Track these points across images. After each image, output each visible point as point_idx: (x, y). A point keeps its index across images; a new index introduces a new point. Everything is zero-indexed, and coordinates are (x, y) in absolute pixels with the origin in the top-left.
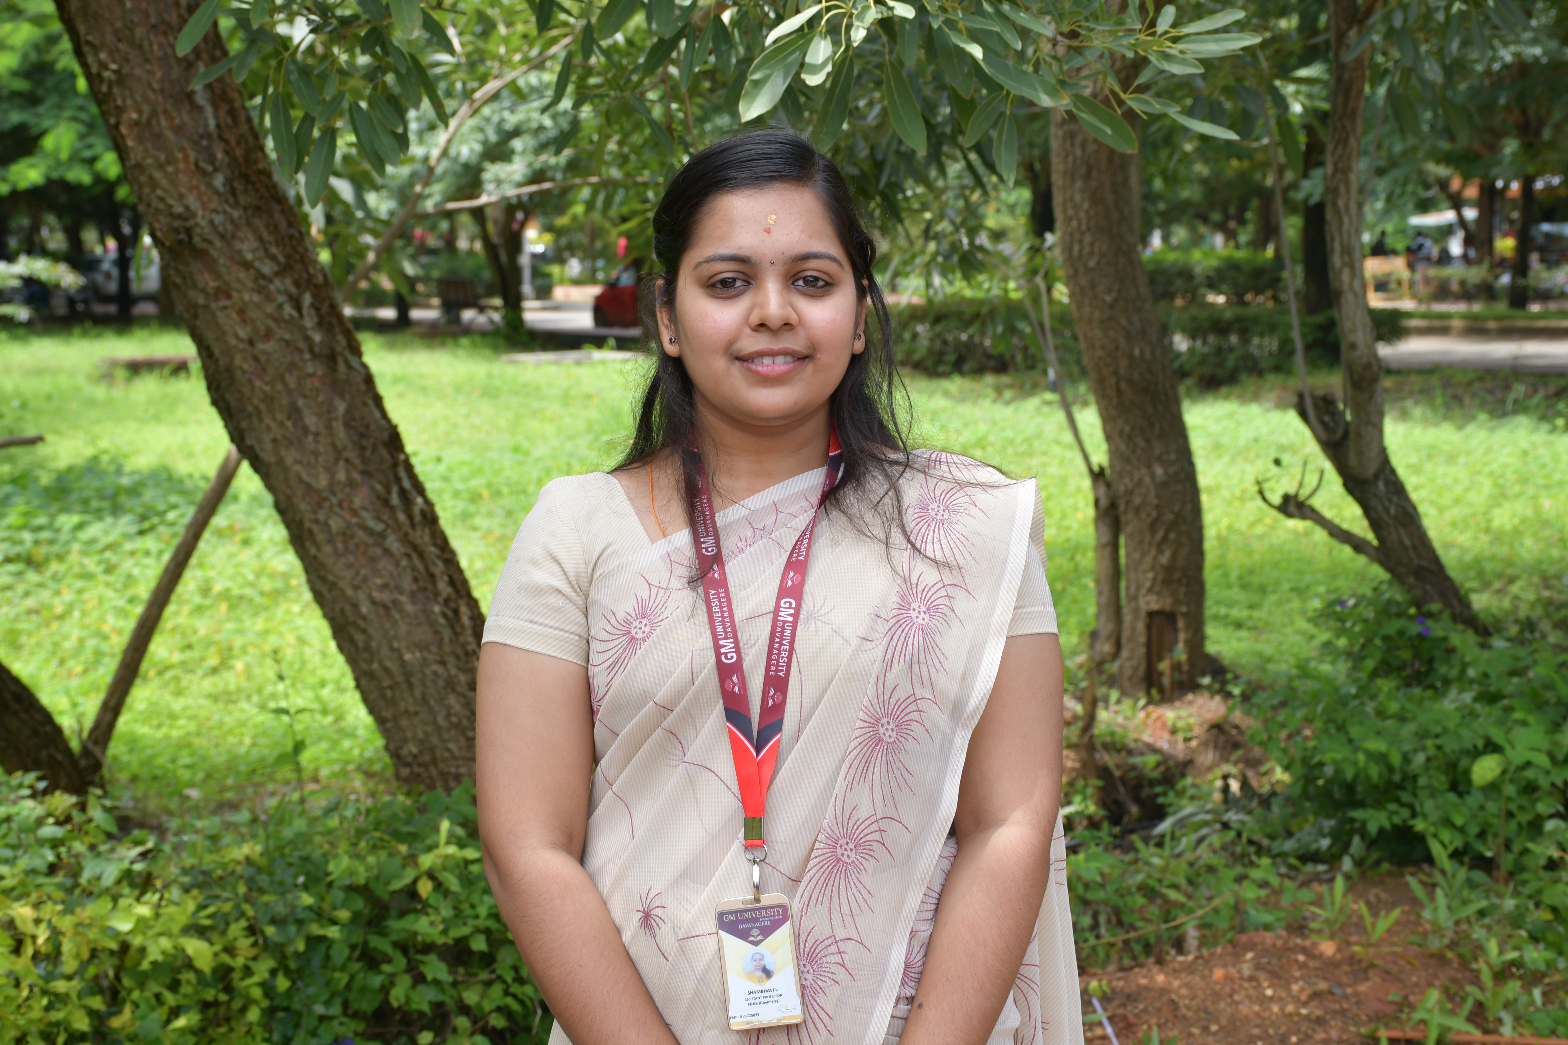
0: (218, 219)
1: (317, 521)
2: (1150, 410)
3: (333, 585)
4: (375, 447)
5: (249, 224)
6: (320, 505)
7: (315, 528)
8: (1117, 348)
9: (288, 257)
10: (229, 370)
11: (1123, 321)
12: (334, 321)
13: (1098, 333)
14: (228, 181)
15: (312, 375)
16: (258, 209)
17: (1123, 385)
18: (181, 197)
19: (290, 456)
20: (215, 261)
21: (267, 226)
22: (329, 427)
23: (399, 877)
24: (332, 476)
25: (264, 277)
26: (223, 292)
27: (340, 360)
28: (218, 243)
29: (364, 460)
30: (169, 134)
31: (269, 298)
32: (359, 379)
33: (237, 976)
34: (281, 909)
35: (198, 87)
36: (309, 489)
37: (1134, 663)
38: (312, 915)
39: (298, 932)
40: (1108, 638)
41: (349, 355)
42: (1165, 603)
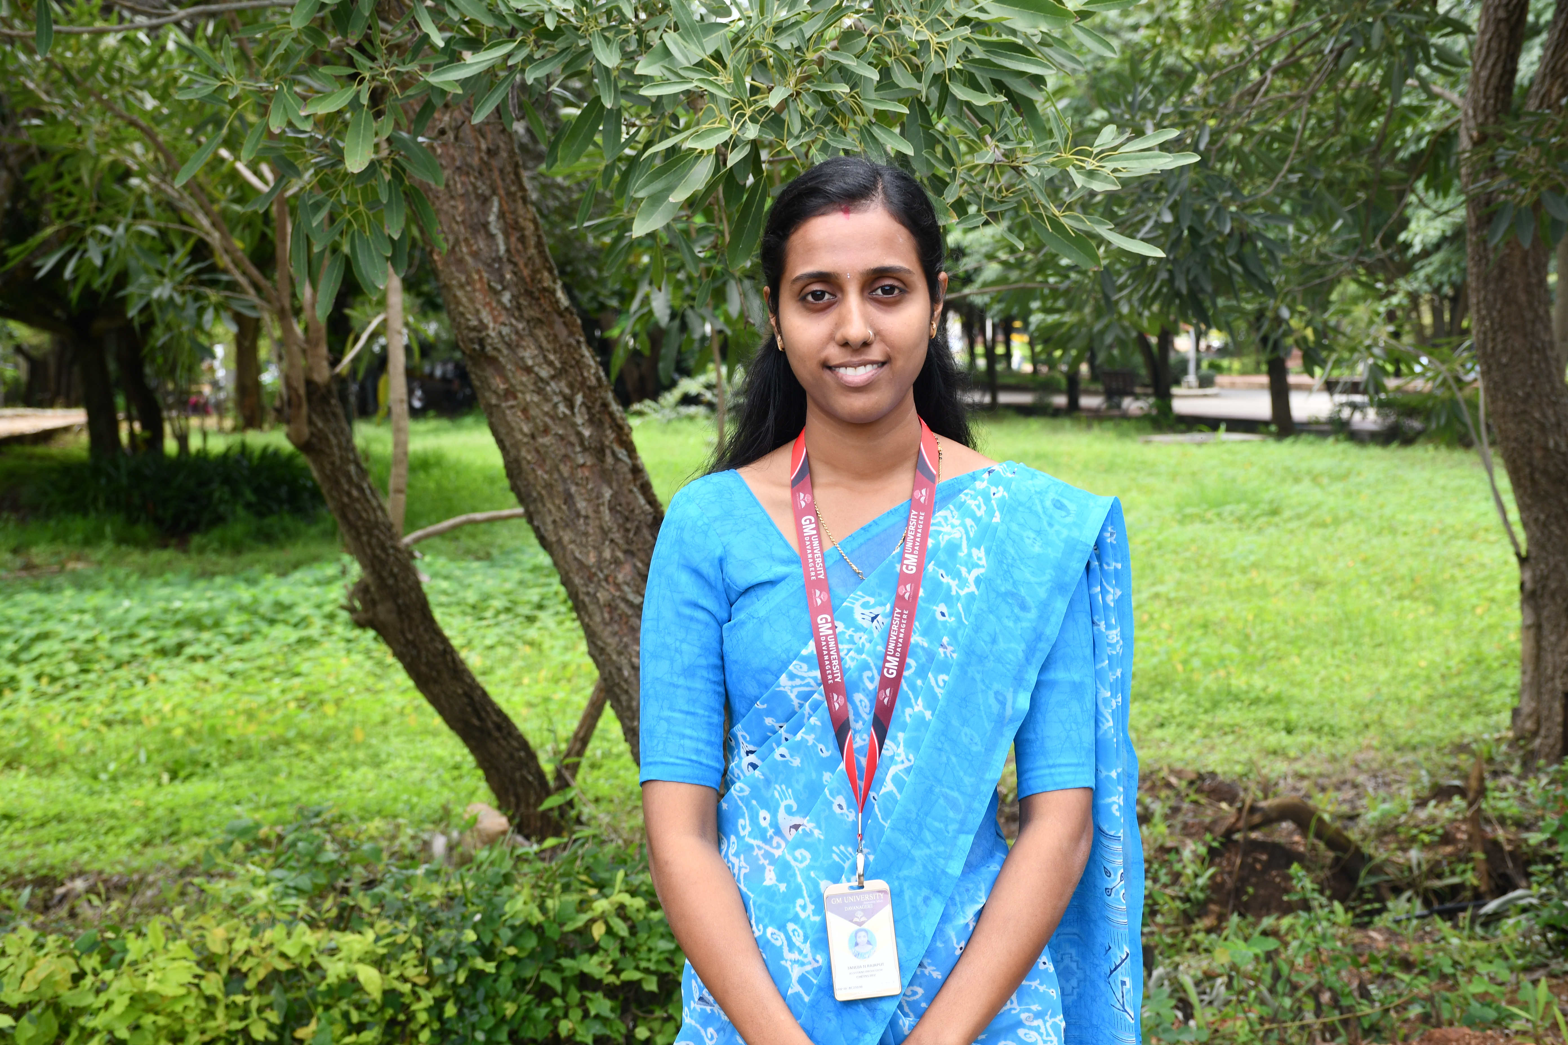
0: (505, 330)
1: (588, 593)
3: (602, 650)
4: (638, 530)
5: (531, 334)
6: (590, 580)
7: (587, 600)
8: (1530, 441)
9: (564, 363)
10: (519, 460)
11: (1537, 415)
12: (606, 418)
13: (1511, 425)
14: (514, 297)
15: (583, 466)
16: (540, 322)
17: (1537, 476)
18: (478, 311)
19: (566, 536)
20: (504, 367)
21: (547, 337)
22: (597, 511)
23: (572, 919)
24: (600, 553)
25: (542, 379)
26: (510, 393)
27: (608, 452)
28: (505, 352)
29: (629, 542)
30: (469, 259)
31: (547, 399)
32: (626, 469)
33: (407, 1000)
34: (448, 944)
35: (492, 218)
36: (582, 565)
37: (1551, 741)
38: (474, 951)
39: (460, 965)
40: (1530, 716)
41: (616, 448)
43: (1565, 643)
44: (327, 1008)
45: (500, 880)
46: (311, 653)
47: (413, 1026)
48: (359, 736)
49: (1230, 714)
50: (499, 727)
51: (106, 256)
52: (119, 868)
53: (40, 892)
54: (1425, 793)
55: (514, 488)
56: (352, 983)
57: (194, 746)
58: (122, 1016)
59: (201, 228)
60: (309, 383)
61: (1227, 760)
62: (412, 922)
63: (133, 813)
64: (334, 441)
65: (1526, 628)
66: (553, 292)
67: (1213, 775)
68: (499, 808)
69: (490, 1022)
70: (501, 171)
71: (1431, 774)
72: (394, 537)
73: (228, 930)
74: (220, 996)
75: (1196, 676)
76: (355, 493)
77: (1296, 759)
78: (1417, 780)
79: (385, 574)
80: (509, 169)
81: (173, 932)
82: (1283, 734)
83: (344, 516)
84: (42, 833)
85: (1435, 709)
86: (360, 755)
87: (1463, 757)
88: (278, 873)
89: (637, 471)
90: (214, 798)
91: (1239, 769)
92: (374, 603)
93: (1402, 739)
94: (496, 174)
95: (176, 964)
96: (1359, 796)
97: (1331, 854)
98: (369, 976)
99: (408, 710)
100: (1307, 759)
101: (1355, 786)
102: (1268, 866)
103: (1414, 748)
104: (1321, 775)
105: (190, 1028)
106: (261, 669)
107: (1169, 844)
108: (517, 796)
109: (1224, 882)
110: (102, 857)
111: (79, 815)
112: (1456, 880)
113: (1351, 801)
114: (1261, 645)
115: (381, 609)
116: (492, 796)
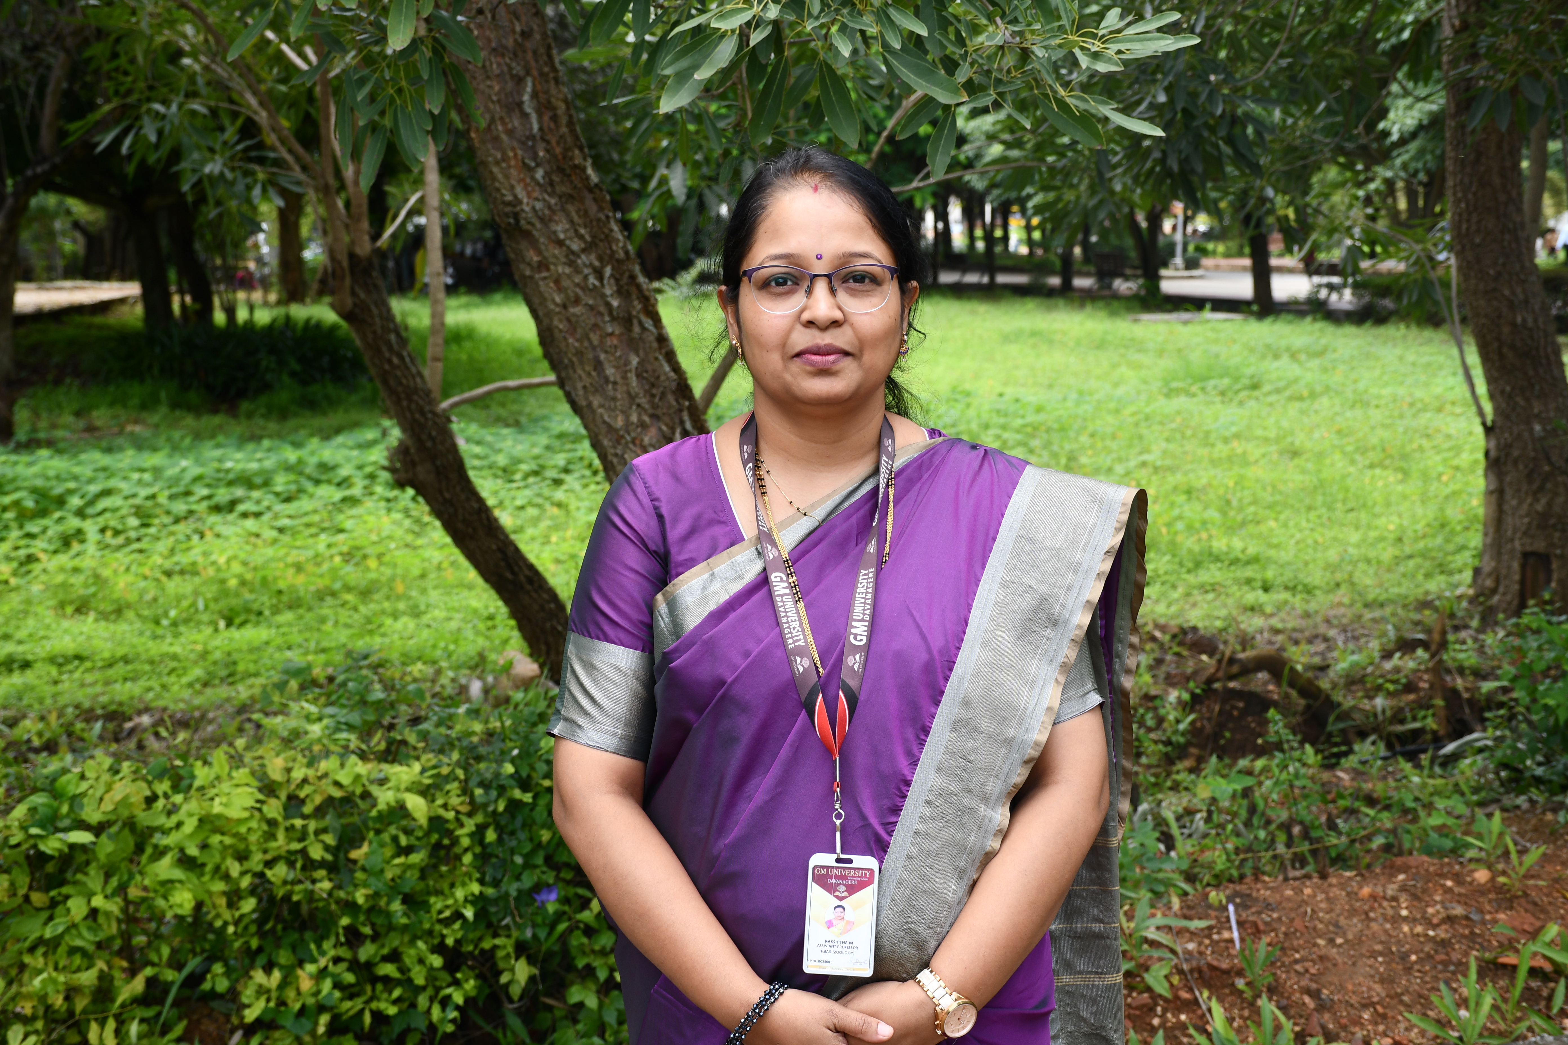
0: (539, 205)
1: (617, 456)
2: (1531, 372)
4: (663, 396)
5: (563, 209)
7: (615, 460)
8: (1500, 317)
9: (593, 237)
10: (553, 330)
11: (1507, 292)
12: (633, 289)
13: (1482, 302)
14: (547, 174)
15: (611, 334)
16: (571, 197)
17: (1505, 350)
18: (512, 187)
19: (596, 401)
20: (537, 240)
21: (577, 212)
22: (625, 378)
24: (627, 417)
25: (573, 252)
26: (543, 265)
27: (635, 322)
28: (539, 225)
29: (654, 406)
30: (504, 137)
31: (578, 271)
32: (652, 338)
33: (451, 826)
34: (488, 776)
35: (526, 98)
36: (610, 428)
37: (1508, 598)
38: (512, 782)
39: (499, 796)
40: (1489, 575)
41: (643, 318)
42: (1540, 545)
43: (1525, 507)
44: (378, 832)
45: (535, 718)
46: (354, 511)
47: (457, 850)
48: (400, 588)
49: (1212, 574)
50: (530, 581)
51: (160, 133)
52: (182, 706)
53: (111, 726)
54: (1391, 646)
55: (547, 355)
56: (400, 811)
57: (248, 596)
58: (191, 836)
59: (249, 106)
60: (352, 256)
61: (1208, 616)
62: (455, 756)
63: (192, 656)
64: (375, 311)
65: (1489, 493)
66: (584, 169)
67: (1194, 629)
68: (531, 655)
69: (528, 847)
70: (535, 53)
71: (1397, 628)
72: (433, 402)
73: (286, 760)
74: (280, 819)
75: (1180, 538)
76: (396, 360)
77: (1272, 615)
78: (1384, 634)
79: (424, 437)
80: (542, 50)
81: (236, 761)
82: (1260, 592)
83: (385, 382)
84: (110, 672)
85: (1402, 569)
86: (402, 606)
87: (1427, 612)
88: (330, 710)
89: (662, 340)
90: (267, 643)
91: (1219, 624)
92: (413, 464)
93: (1371, 597)
94: (529, 56)
95: (240, 790)
96: (1330, 649)
97: (1302, 702)
98: (416, 804)
99: (445, 565)
100: (1282, 615)
101: (1326, 639)
102: (1244, 713)
103: (1382, 605)
104: (1295, 630)
105: (253, 848)
106: (308, 525)
107: (1153, 692)
108: (547, 644)
109: (1203, 727)
110: (166, 695)
111: (144, 657)
112: (1417, 725)
113: (1322, 654)
114: (1241, 509)
115: (420, 469)
116: (524, 645)
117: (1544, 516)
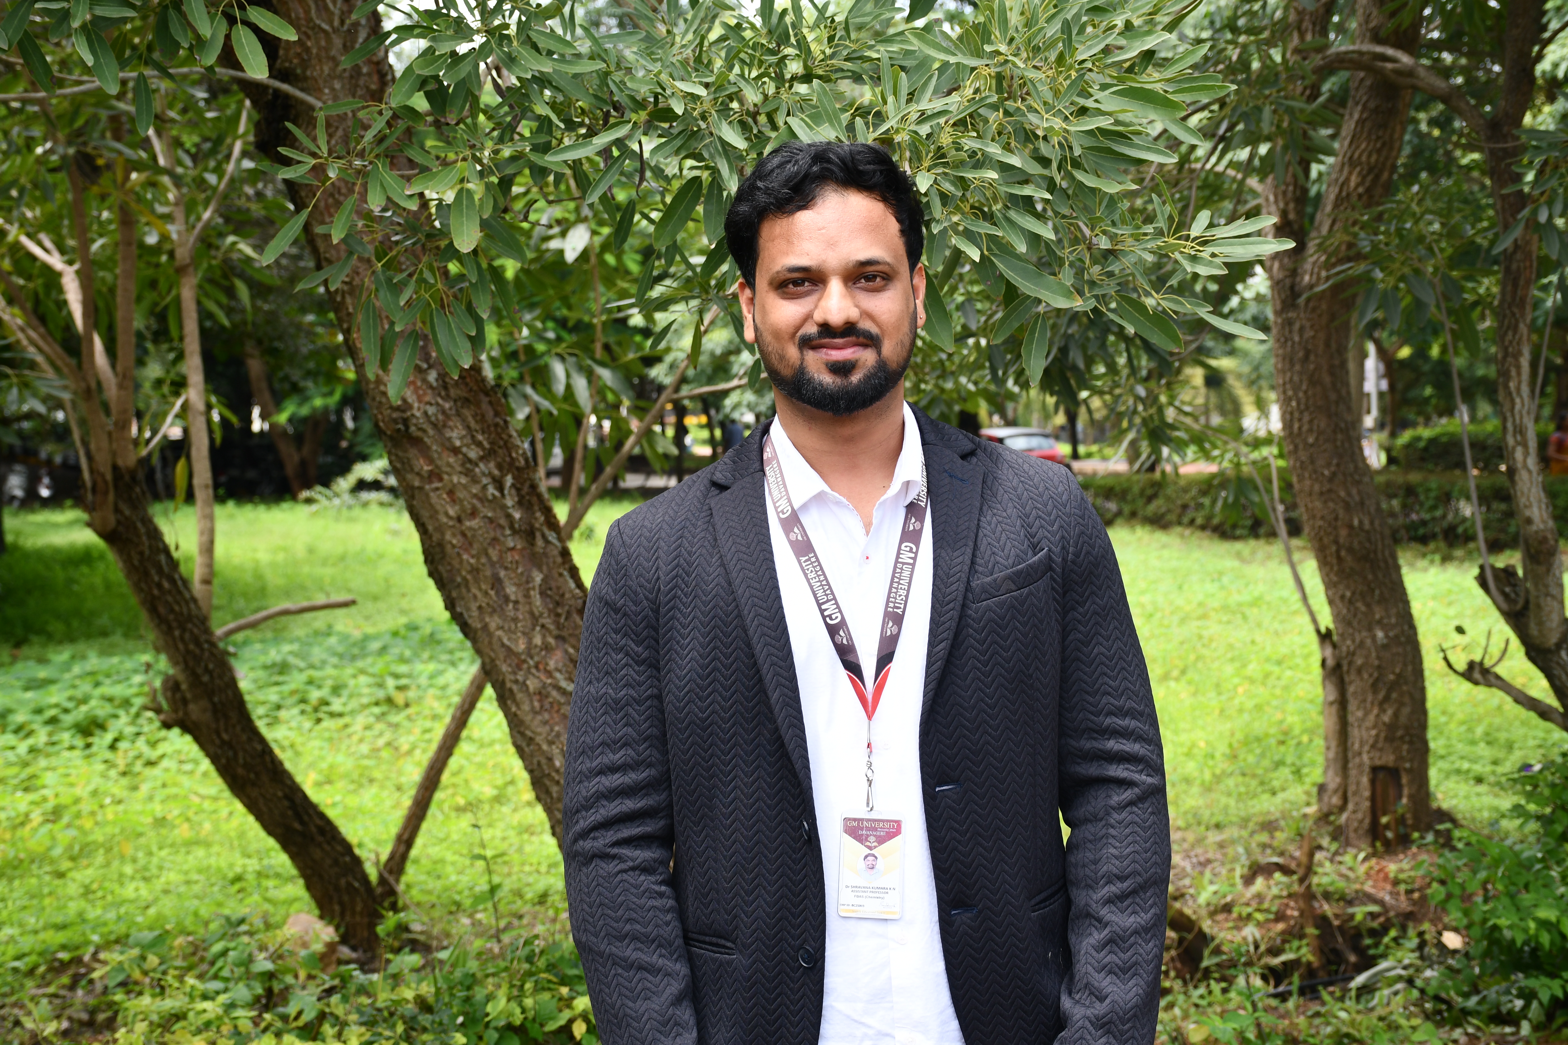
0: (431, 410)
1: (516, 682)
2: (1370, 577)
3: (531, 740)
4: (568, 615)
5: (458, 414)
6: (519, 667)
7: (515, 688)
8: (1336, 519)
9: (492, 443)
10: (441, 545)
11: (1342, 494)
12: (534, 500)
13: (1318, 504)
14: (441, 377)
15: (513, 549)
16: (466, 401)
17: (1343, 553)
19: (493, 622)
20: (429, 448)
21: (474, 417)
22: (527, 596)
23: (554, 1018)
24: (530, 641)
25: (470, 461)
26: (435, 475)
27: (538, 535)
28: (431, 432)
29: (559, 627)
31: (475, 480)
32: (555, 552)
36: (509, 651)
37: (1360, 816)
40: (1335, 791)
41: (547, 532)
42: (1388, 759)
43: (1372, 717)
54: (1249, 871)
55: (433, 574)
60: (115, 467)
65: (1329, 703)
68: (322, 917)
71: (1247, 852)
72: (208, 629)
78: (1238, 858)
79: (200, 671)
87: (1275, 834)
89: (566, 554)
92: (185, 702)
96: (1179, 877)
97: (1175, 936)
108: (341, 904)
112: (1291, 956)
115: (192, 707)
116: (313, 905)
117: (1391, 727)
